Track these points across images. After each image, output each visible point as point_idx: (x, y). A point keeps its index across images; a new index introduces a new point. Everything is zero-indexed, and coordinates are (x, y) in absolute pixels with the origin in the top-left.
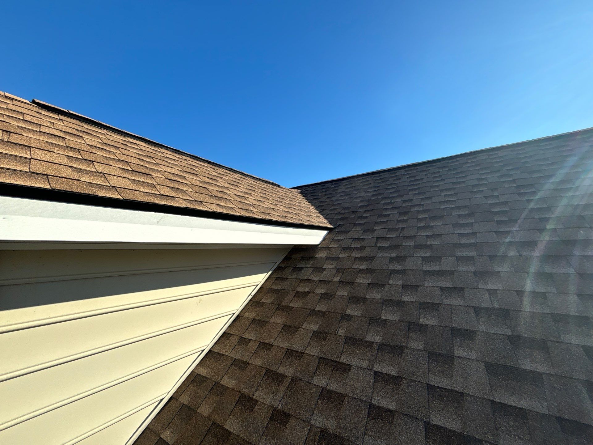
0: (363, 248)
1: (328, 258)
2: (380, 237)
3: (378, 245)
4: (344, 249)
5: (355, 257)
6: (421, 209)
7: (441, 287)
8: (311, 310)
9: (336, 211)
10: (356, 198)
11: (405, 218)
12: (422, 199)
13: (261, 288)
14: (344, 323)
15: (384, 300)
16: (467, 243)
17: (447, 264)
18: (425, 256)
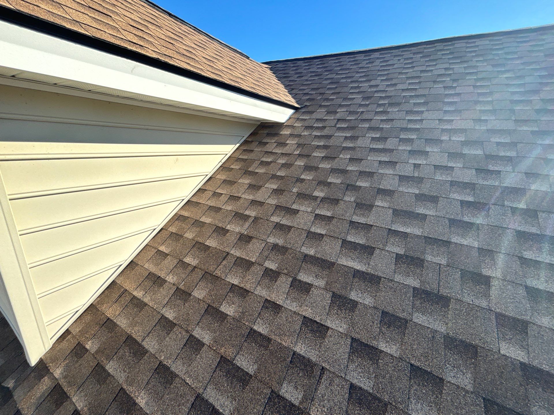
0: (324, 127)
1: (291, 135)
2: (340, 118)
3: (338, 126)
4: (307, 128)
5: (316, 135)
6: (384, 95)
7: (380, 161)
8: (273, 175)
9: (305, 92)
10: (326, 79)
11: (367, 103)
12: (387, 86)
13: (230, 157)
14: (298, 184)
15: (332, 169)
16: (412, 128)
17: (390, 144)
18: (375, 136)
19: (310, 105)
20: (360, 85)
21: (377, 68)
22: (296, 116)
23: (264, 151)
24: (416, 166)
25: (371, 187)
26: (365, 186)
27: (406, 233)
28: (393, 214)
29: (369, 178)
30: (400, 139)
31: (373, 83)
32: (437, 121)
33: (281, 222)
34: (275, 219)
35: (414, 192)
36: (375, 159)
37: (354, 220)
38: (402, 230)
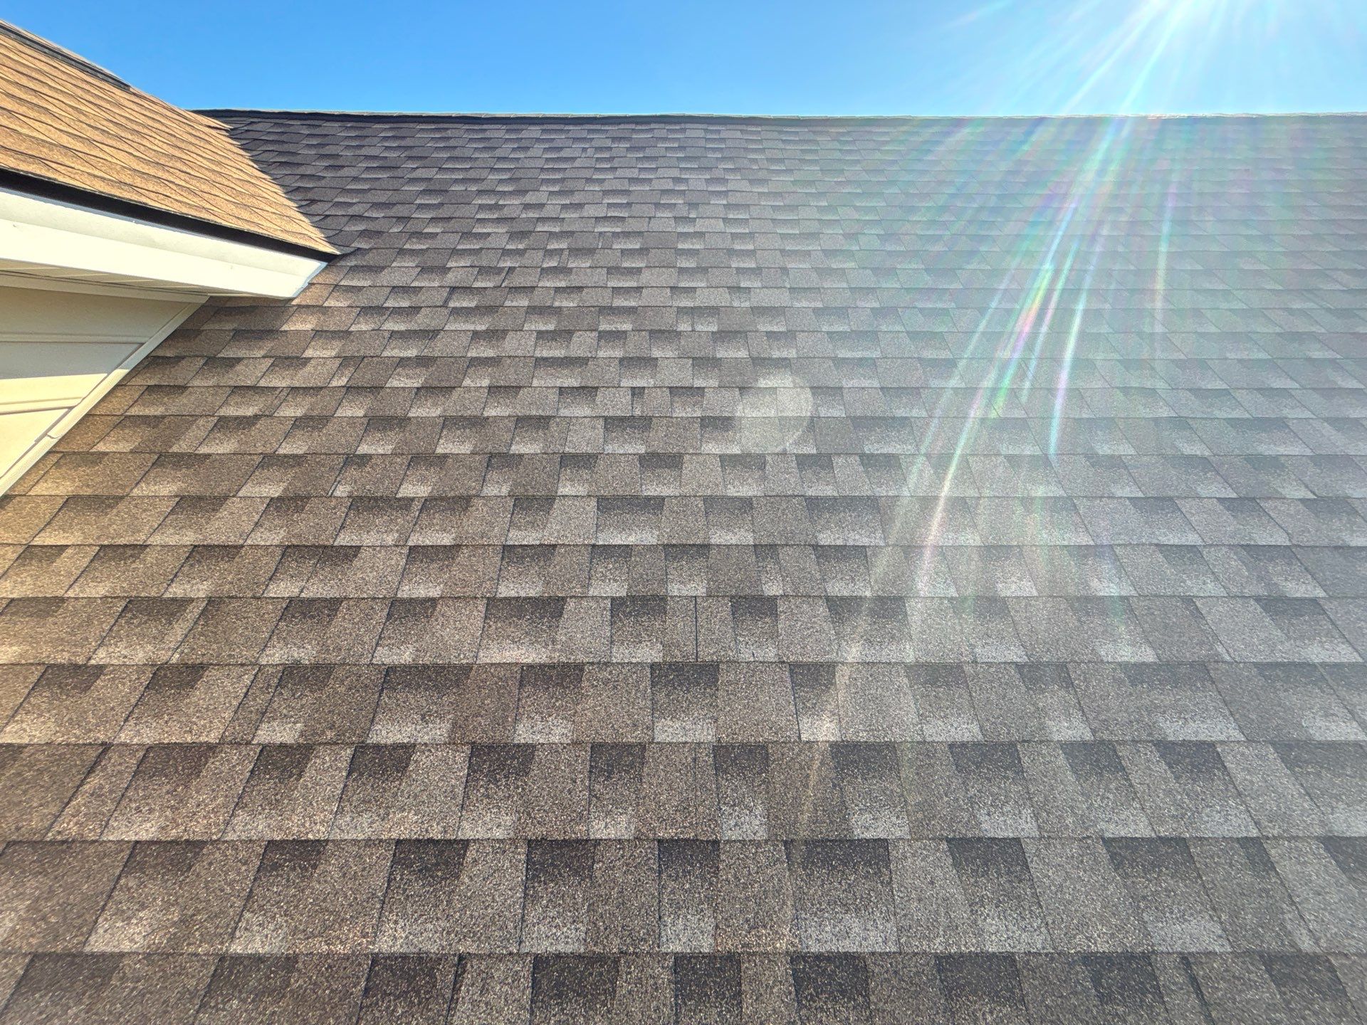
0: (415, 309)
1: (318, 333)
2: (457, 285)
3: (452, 304)
4: (367, 311)
5: (393, 331)
6: (557, 230)
7: (560, 388)
8: (265, 456)
9: (351, 211)
10: (413, 181)
11: (520, 247)
12: (564, 207)
13: (88, 415)
14: (352, 472)
15: (446, 419)
16: (623, 307)
17: (581, 345)
18: (544, 329)
19: (371, 249)
20: (501, 202)
21: (540, 164)
22: (331, 278)
23: (230, 387)
24: (637, 392)
25: (545, 453)
26: (532, 452)
27: (628, 546)
28: (598, 509)
29: (540, 433)
30: (600, 332)
31: (530, 198)
32: (668, 290)
33: (303, 595)
34: (284, 589)
35: (636, 451)
36: (550, 383)
37: (511, 543)
38: (620, 542)
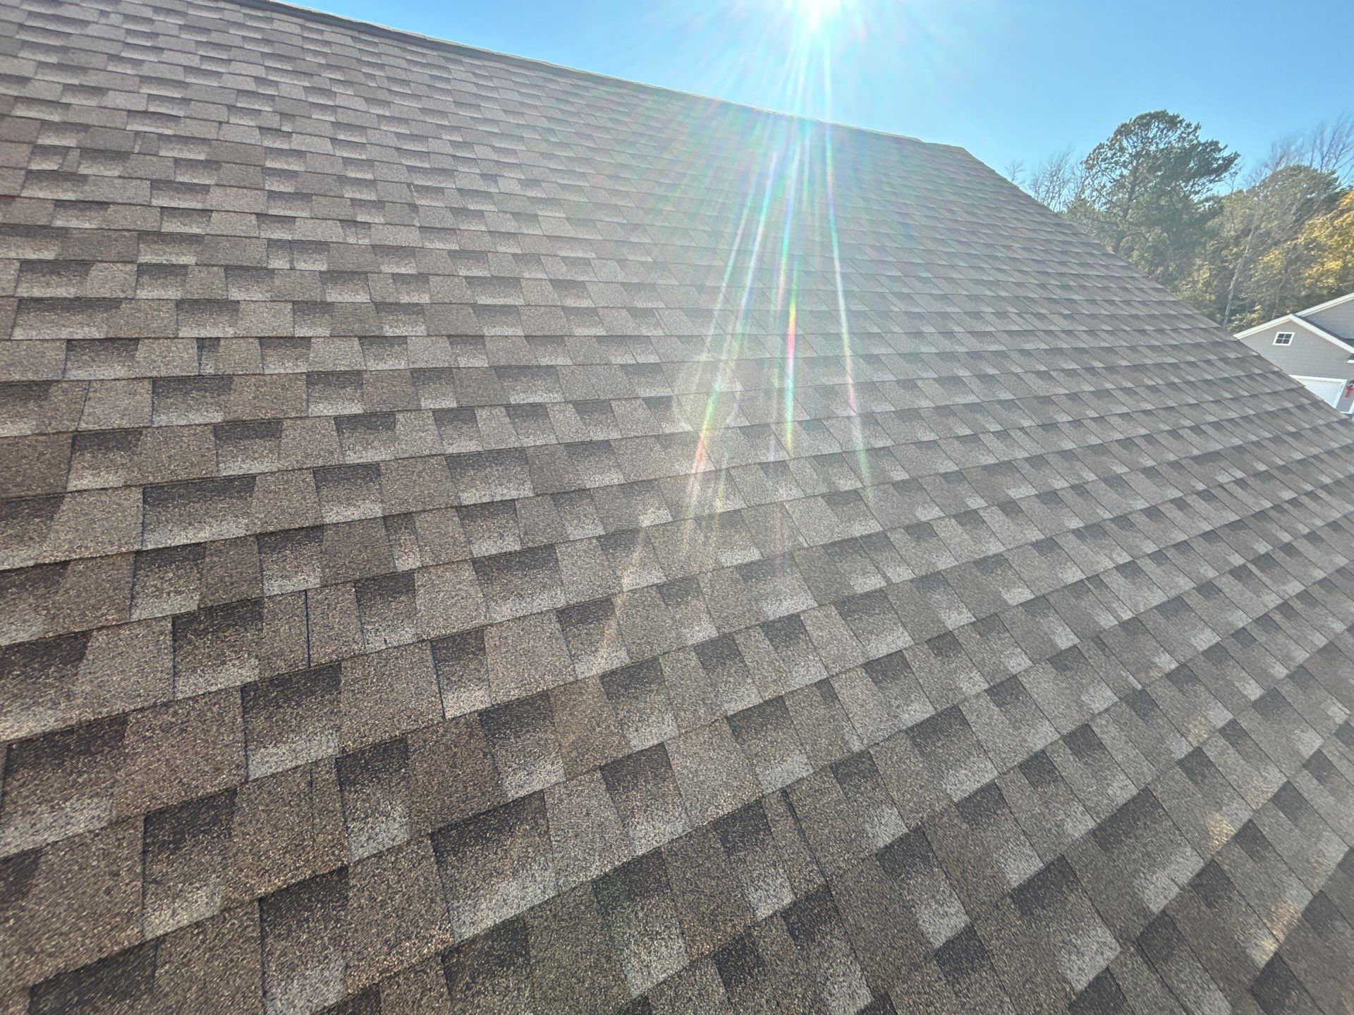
6: (57, 118)
7: (69, 341)
12: (69, 88)
16: (180, 234)
17: (105, 281)
18: (34, 257)
24: (205, 345)
25: (42, 434)
26: (16, 433)
27: (198, 544)
28: (145, 501)
29: (31, 405)
30: (140, 265)
32: (253, 217)
35: (207, 421)
36: (48, 333)
38: (184, 541)
